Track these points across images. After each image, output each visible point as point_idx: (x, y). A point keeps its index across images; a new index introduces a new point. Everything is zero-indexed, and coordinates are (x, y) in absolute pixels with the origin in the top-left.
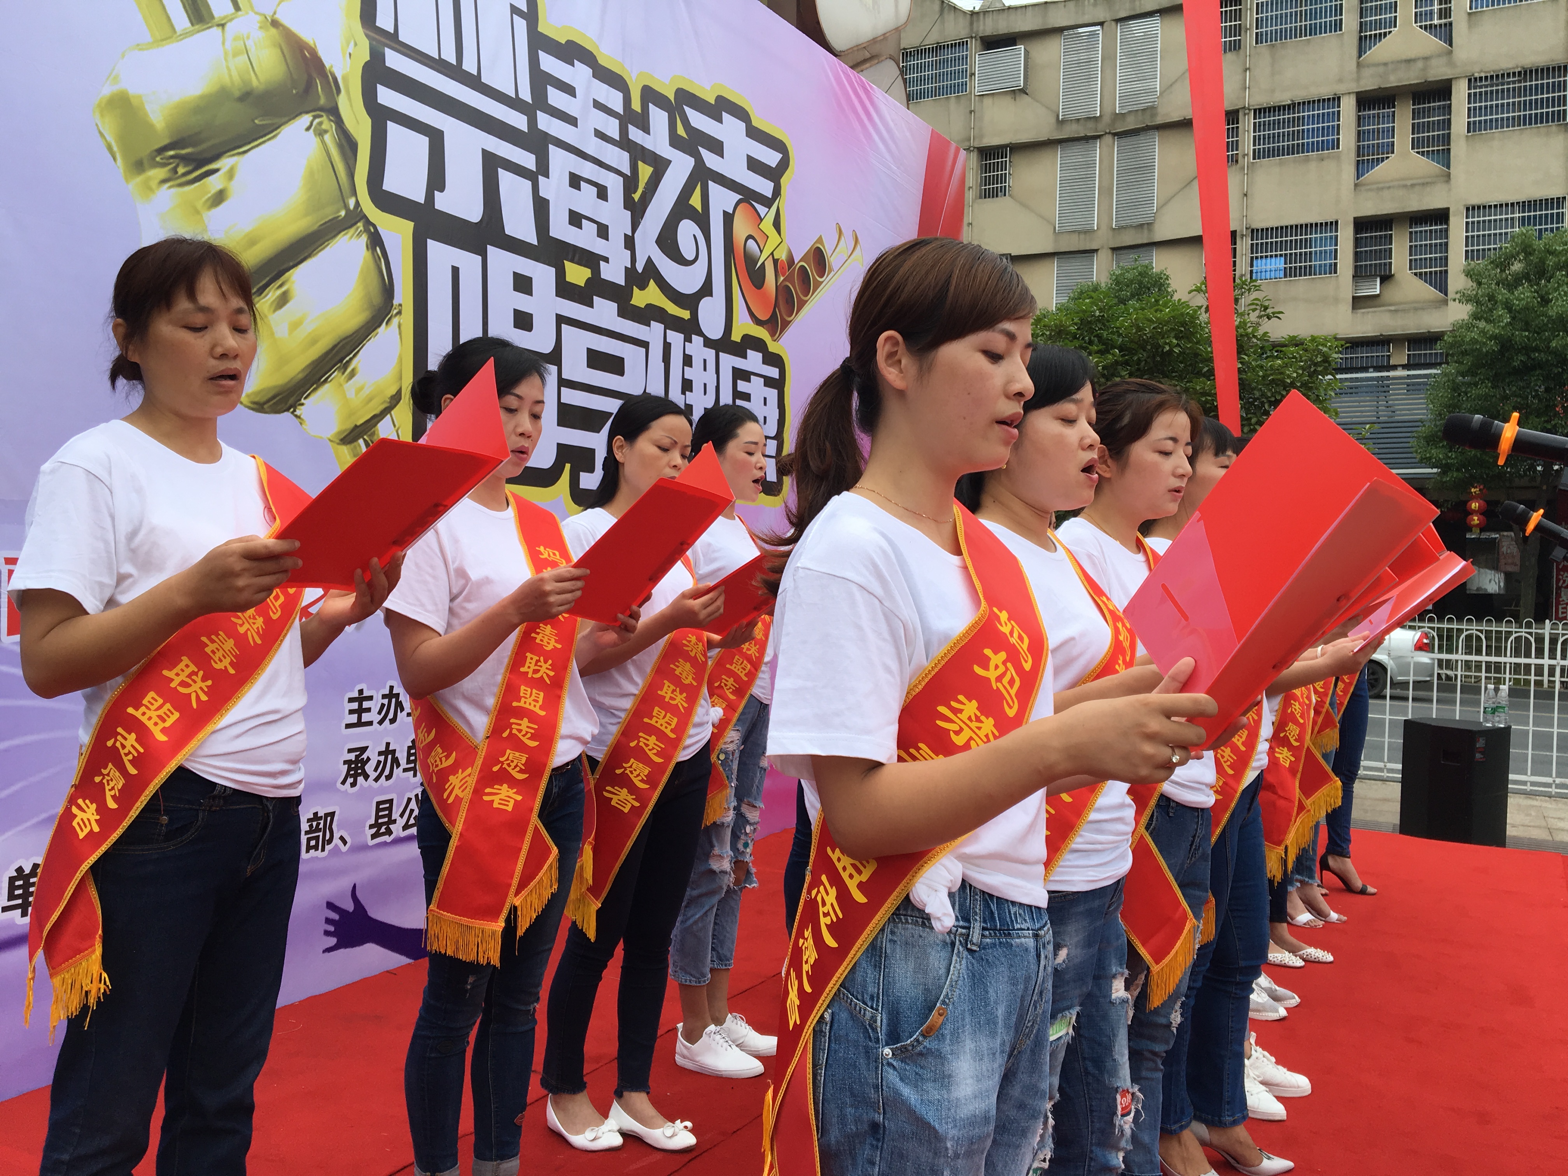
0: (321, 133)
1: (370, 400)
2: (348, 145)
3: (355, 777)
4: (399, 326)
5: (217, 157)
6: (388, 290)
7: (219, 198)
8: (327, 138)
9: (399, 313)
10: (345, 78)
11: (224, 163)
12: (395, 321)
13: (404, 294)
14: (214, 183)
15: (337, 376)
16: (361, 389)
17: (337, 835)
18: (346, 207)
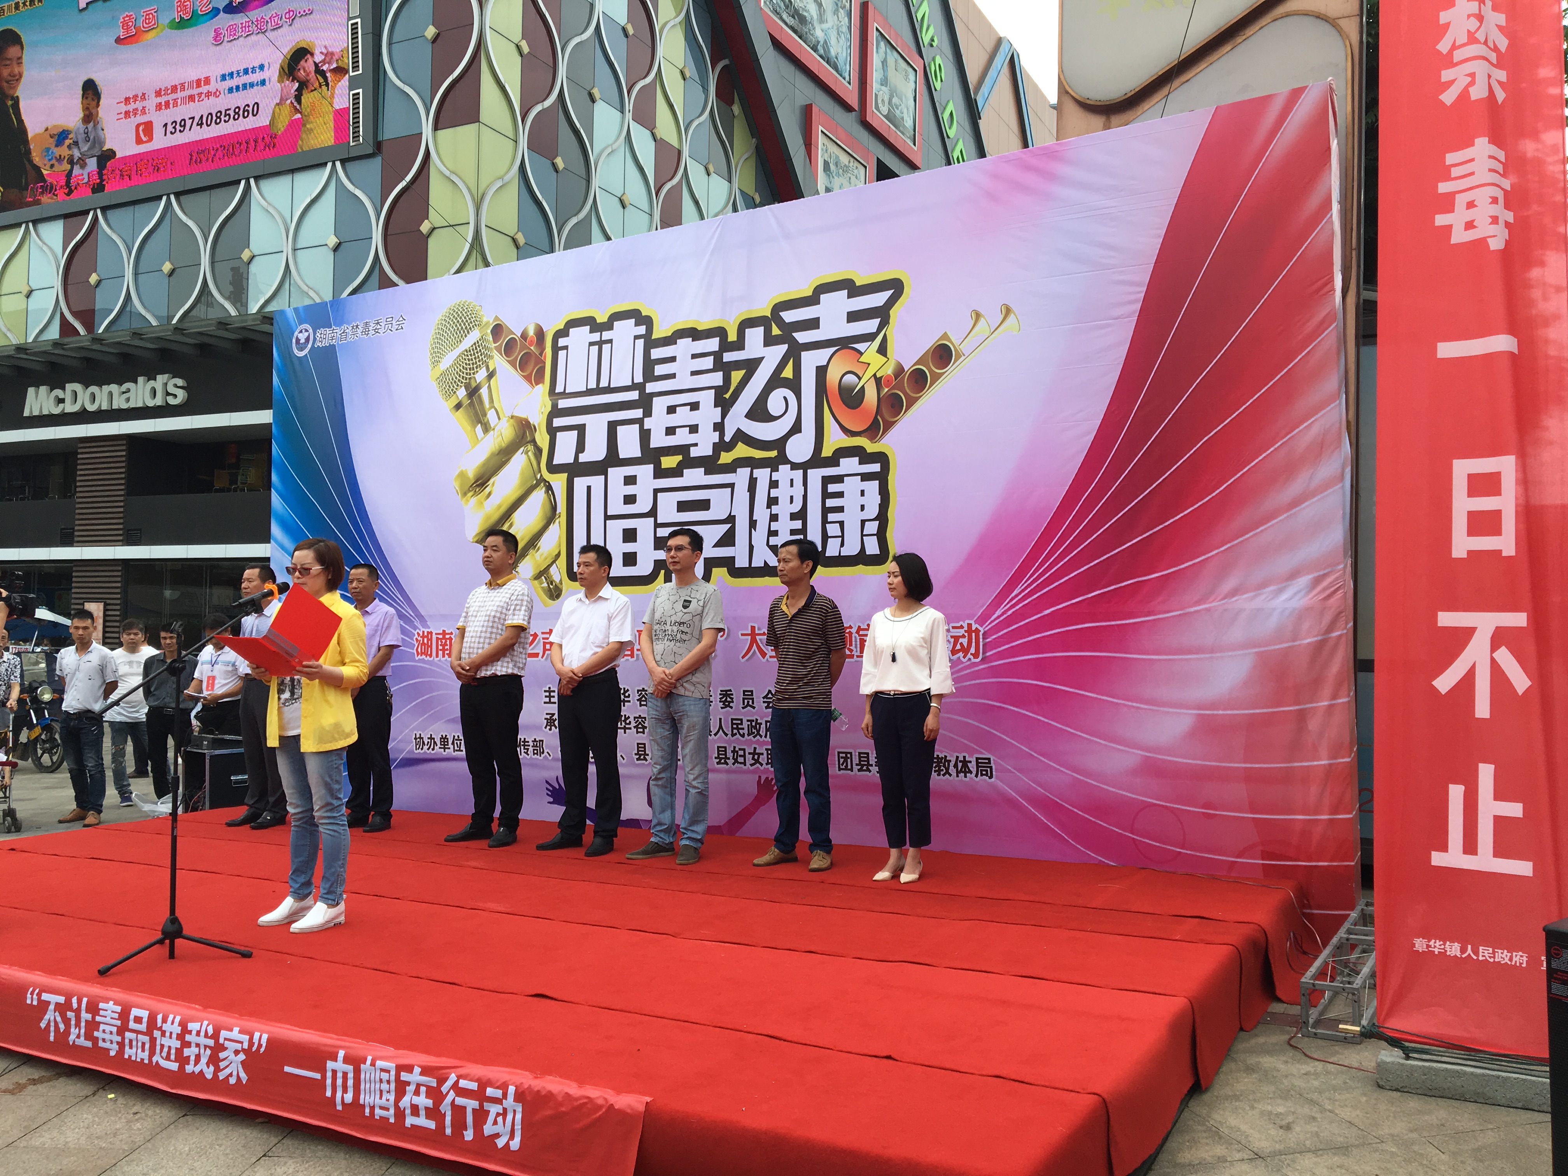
0: (527, 453)
1: (546, 558)
2: (538, 451)
3: (551, 726)
4: (559, 522)
5: (489, 480)
6: (554, 508)
7: (489, 494)
8: (530, 453)
9: (559, 517)
10: (539, 425)
11: (491, 482)
12: (557, 521)
13: (562, 508)
14: (487, 490)
15: (531, 551)
16: (542, 554)
17: (546, 751)
18: (536, 479)
